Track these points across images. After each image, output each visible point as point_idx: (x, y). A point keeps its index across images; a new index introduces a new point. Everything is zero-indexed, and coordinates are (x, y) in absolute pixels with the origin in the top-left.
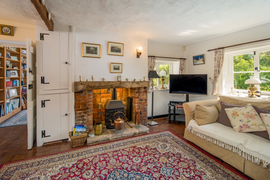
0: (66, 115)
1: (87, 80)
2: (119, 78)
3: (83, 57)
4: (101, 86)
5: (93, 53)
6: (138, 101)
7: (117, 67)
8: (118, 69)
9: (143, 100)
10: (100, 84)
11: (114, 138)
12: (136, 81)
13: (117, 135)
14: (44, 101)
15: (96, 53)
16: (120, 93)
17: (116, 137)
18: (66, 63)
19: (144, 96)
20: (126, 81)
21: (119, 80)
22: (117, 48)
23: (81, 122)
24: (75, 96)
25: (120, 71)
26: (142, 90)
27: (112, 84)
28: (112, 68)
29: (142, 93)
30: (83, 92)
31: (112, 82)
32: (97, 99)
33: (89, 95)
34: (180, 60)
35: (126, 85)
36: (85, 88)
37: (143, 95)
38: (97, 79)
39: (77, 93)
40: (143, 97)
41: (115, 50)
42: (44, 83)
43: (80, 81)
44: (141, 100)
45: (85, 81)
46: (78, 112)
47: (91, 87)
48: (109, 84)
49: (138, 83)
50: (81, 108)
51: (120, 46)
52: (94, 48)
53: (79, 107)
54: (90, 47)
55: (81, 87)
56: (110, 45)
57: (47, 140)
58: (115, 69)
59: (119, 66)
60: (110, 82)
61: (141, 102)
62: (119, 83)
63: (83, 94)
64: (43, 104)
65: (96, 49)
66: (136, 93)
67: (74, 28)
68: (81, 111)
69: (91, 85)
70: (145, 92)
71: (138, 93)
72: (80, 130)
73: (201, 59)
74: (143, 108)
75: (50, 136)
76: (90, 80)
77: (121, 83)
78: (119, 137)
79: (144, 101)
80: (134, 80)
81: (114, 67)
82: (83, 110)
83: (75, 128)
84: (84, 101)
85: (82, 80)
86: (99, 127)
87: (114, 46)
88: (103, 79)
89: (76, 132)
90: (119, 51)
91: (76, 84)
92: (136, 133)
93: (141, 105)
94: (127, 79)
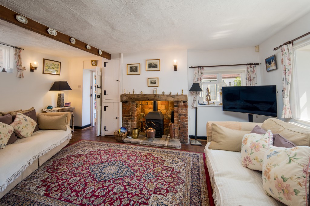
0: (117, 118)
1: (129, 93)
2: (155, 91)
3: (128, 75)
4: (139, 98)
5: (134, 71)
6: (177, 115)
7: (154, 81)
8: (155, 83)
9: (182, 114)
10: (138, 96)
11: (143, 143)
12: (172, 94)
13: (147, 142)
14: (106, 107)
15: (137, 71)
16: (166, 106)
17: (145, 143)
18: (117, 80)
19: (184, 111)
20: (163, 94)
21: (155, 93)
22: (154, 64)
23: (126, 125)
24: (123, 105)
25: (156, 85)
26: (182, 104)
27: (147, 96)
28: (150, 82)
29: (181, 107)
30: (128, 102)
31: (148, 95)
32: (145, 110)
33: (133, 105)
34: (246, 66)
35: (161, 98)
36: (127, 99)
37: (182, 109)
38: (137, 92)
39: (124, 103)
40: (181, 112)
41: (153, 66)
42: (105, 95)
43: (125, 94)
44: (180, 115)
45: (128, 93)
46: (125, 117)
47: (131, 98)
48: (145, 97)
49: (173, 96)
50: (126, 114)
51: (157, 62)
52: (135, 67)
53: (125, 114)
54: (132, 67)
55: (125, 99)
56: (148, 62)
57: (106, 133)
58: (152, 83)
59: (155, 81)
60: (146, 95)
61: (180, 117)
62: (154, 95)
63: (127, 104)
64: (105, 109)
65: (136, 68)
66: (175, 107)
67: (122, 55)
68: (126, 117)
69: (131, 97)
70: (184, 107)
71: (177, 107)
72: (123, 131)
73: (273, 62)
74: (182, 123)
75: (108, 131)
76: (131, 93)
77: (156, 96)
78: (148, 144)
79: (183, 116)
80: (170, 93)
81: (151, 81)
82: (128, 117)
83: (121, 129)
84: (128, 110)
85: (126, 93)
86: (135, 132)
87: (151, 63)
88: (142, 92)
89: (121, 132)
90: (155, 66)
91: (122, 96)
92: (164, 146)
93: (179, 120)
94: (163, 92)
